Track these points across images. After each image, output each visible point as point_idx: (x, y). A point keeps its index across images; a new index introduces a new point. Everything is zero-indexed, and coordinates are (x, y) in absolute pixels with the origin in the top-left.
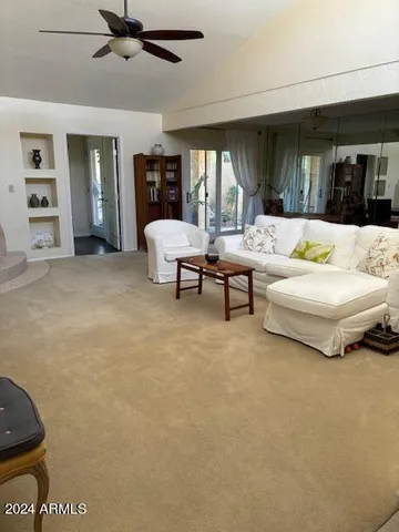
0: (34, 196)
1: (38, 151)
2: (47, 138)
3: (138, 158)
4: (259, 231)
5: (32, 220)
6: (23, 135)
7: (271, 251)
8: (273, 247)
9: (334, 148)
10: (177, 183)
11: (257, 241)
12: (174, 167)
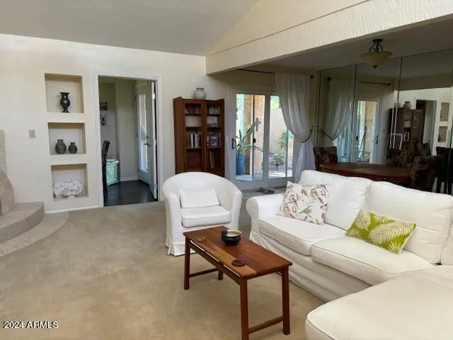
0: (61, 142)
1: (67, 94)
2: (77, 80)
3: (178, 102)
4: (303, 192)
5: (54, 168)
6: (49, 77)
7: (321, 220)
8: (323, 216)
9: (396, 92)
10: (219, 130)
11: (302, 206)
12: (217, 111)
